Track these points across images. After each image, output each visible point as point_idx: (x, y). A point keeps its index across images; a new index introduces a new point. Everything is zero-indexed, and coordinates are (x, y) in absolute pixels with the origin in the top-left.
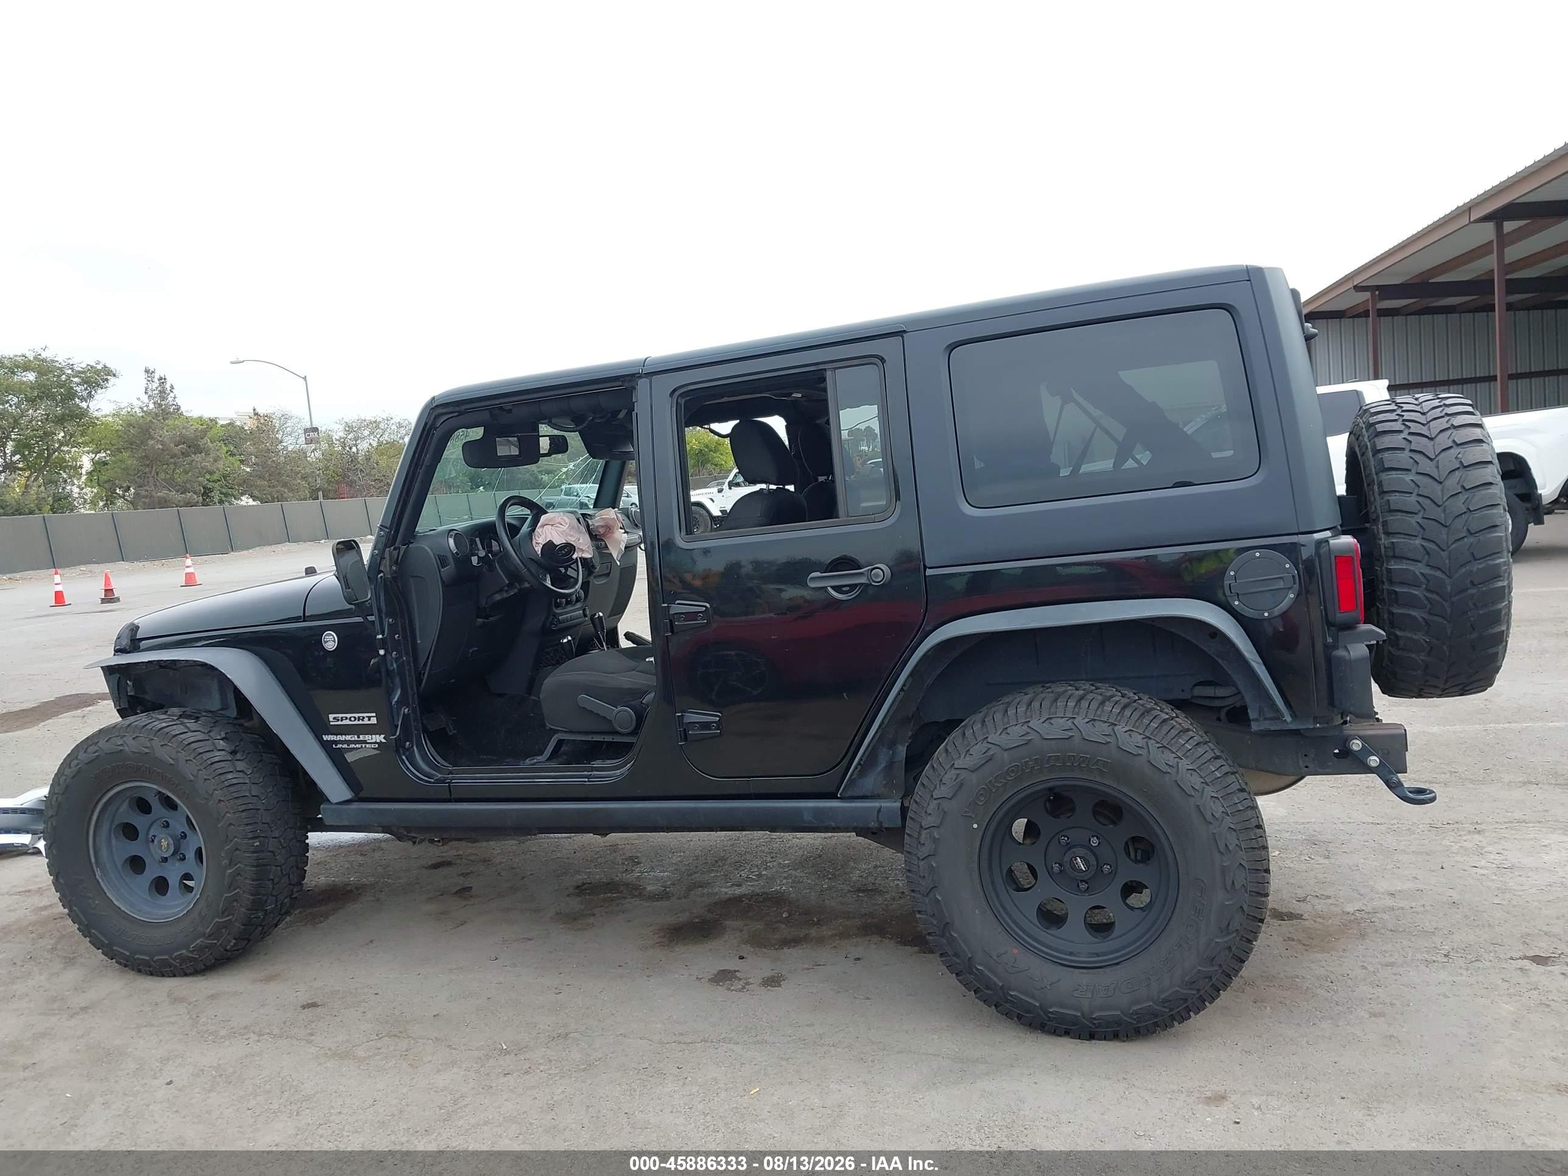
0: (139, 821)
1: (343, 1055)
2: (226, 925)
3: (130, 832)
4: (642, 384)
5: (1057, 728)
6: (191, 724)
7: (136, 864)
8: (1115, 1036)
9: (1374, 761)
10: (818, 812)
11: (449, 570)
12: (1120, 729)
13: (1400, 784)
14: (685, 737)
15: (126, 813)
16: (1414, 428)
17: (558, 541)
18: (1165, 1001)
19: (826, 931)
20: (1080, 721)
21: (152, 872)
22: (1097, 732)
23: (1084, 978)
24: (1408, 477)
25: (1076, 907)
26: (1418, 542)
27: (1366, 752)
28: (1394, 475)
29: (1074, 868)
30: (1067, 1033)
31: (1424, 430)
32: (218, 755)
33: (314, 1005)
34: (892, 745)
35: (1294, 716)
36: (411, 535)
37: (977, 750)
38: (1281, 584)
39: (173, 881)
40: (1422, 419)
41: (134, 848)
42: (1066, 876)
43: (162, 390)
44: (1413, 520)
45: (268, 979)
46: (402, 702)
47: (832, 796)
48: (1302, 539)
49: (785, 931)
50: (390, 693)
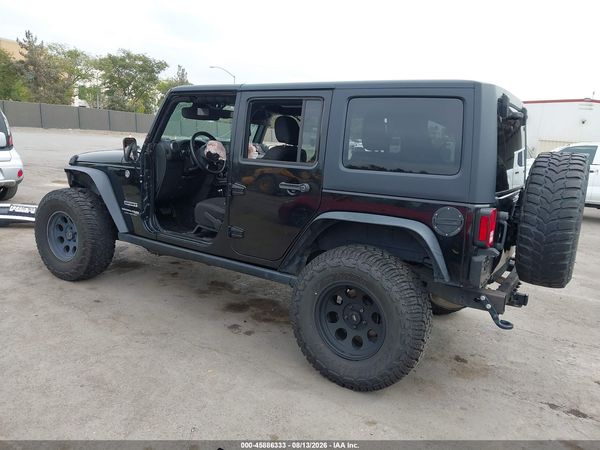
0: (64, 225)
1: (94, 321)
2: (81, 267)
3: (61, 228)
4: (238, 94)
5: (351, 262)
6: (81, 195)
7: (62, 239)
8: (352, 388)
9: (489, 306)
10: (270, 274)
11: (169, 155)
12: (374, 268)
13: (498, 318)
14: (230, 236)
15: (60, 221)
16: (552, 167)
17: (213, 152)
18: (371, 380)
19: (282, 320)
20: (360, 262)
21: (66, 243)
22: (365, 268)
23: (344, 362)
24: (540, 188)
25: (351, 334)
26: (536, 217)
27: (486, 302)
28: (535, 186)
29: (352, 318)
30: (334, 382)
31: (555, 169)
32: (86, 207)
33: (98, 301)
34: (302, 255)
35: (451, 280)
36: (159, 139)
37: (321, 264)
38: (455, 223)
39: (71, 248)
40: (557, 163)
41: (62, 234)
42: (349, 320)
43: (182, 74)
44: (536, 207)
45: (92, 289)
46: (147, 201)
47: (276, 270)
48: (469, 206)
49: (268, 316)
50: (143, 198)
